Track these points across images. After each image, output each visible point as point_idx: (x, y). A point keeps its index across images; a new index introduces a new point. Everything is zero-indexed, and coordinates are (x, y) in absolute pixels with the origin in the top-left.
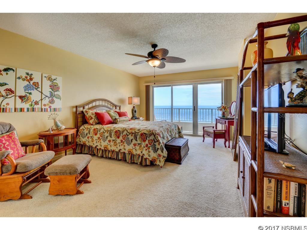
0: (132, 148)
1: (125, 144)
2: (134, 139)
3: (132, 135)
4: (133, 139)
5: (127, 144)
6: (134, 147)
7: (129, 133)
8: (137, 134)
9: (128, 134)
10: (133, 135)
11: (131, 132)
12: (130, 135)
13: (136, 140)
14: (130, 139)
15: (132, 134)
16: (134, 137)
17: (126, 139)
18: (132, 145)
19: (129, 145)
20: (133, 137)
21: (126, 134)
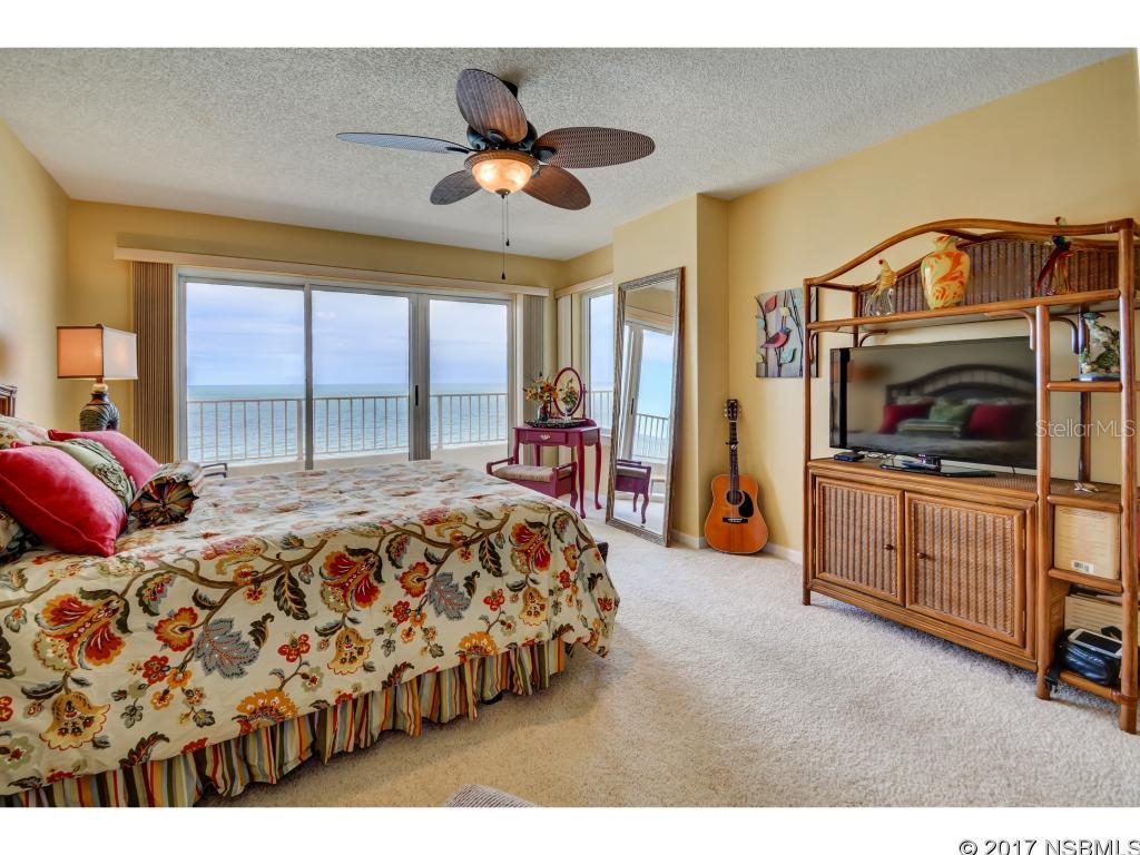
0: (483, 627)
1: (431, 619)
2: (483, 573)
3: (466, 555)
4: (476, 573)
5: (443, 616)
6: (493, 616)
7: (442, 545)
8: (492, 537)
9: (439, 553)
10: (475, 548)
11: (458, 538)
12: (455, 554)
13: (498, 573)
14: (459, 580)
15: (467, 544)
16: (481, 559)
17: (435, 585)
18: (477, 607)
19: (459, 617)
20: (474, 564)
21: (428, 556)
